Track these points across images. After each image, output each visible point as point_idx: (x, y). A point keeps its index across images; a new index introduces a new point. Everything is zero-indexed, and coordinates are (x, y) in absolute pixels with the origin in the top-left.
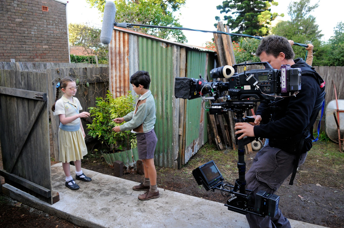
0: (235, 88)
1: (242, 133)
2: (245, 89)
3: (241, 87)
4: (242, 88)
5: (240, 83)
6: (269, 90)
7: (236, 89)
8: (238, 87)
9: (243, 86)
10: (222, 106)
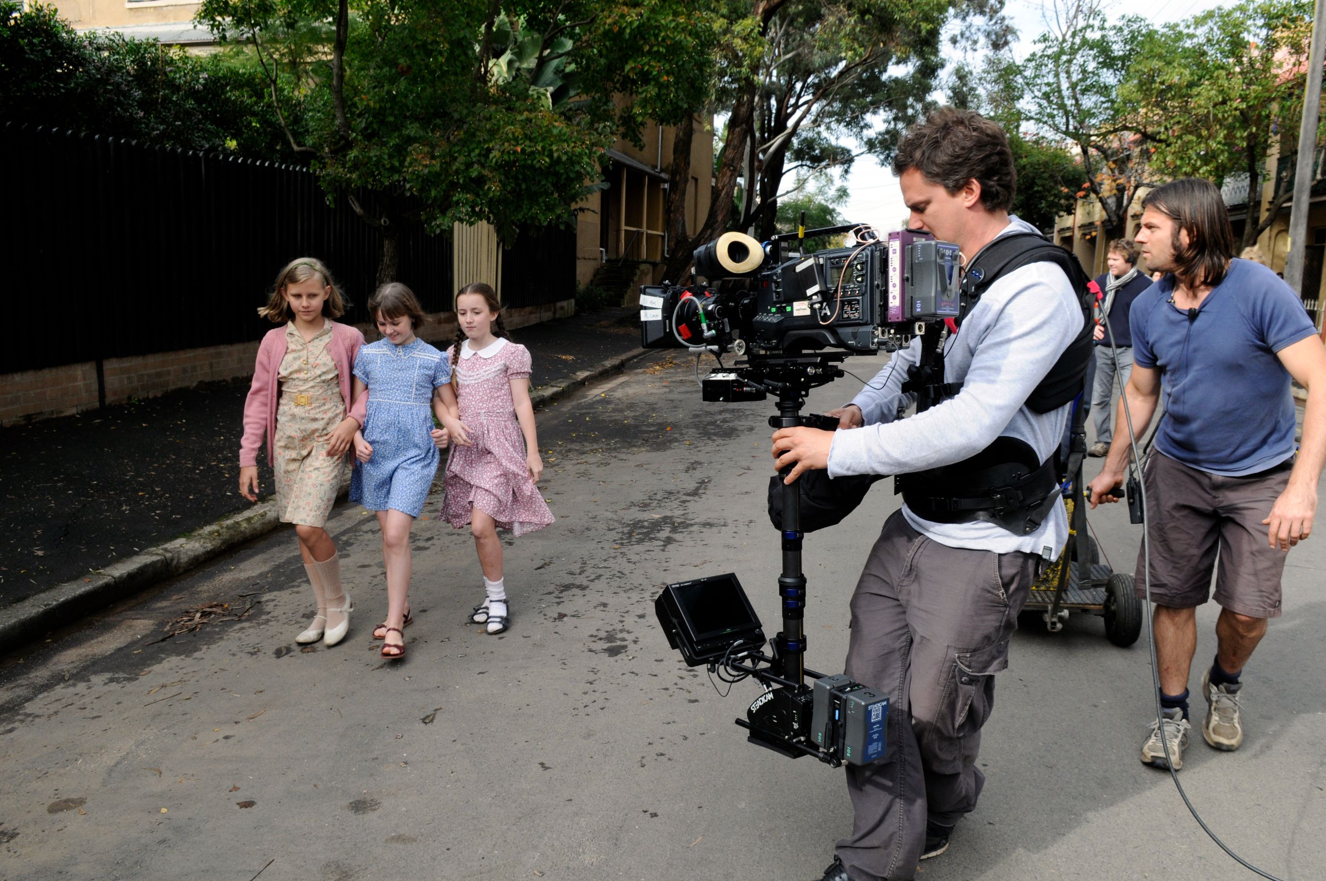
0: (769, 312)
1: (794, 463)
2: (796, 314)
3: (785, 307)
4: (789, 309)
5: (782, 295)
6: (856, 314)
7: (774, 313)
8: (778, 309)
9: (790, 303)
10: (739, 375)
